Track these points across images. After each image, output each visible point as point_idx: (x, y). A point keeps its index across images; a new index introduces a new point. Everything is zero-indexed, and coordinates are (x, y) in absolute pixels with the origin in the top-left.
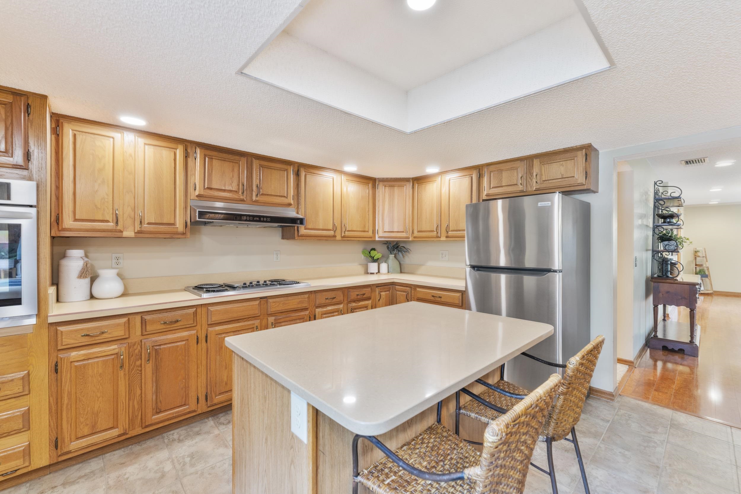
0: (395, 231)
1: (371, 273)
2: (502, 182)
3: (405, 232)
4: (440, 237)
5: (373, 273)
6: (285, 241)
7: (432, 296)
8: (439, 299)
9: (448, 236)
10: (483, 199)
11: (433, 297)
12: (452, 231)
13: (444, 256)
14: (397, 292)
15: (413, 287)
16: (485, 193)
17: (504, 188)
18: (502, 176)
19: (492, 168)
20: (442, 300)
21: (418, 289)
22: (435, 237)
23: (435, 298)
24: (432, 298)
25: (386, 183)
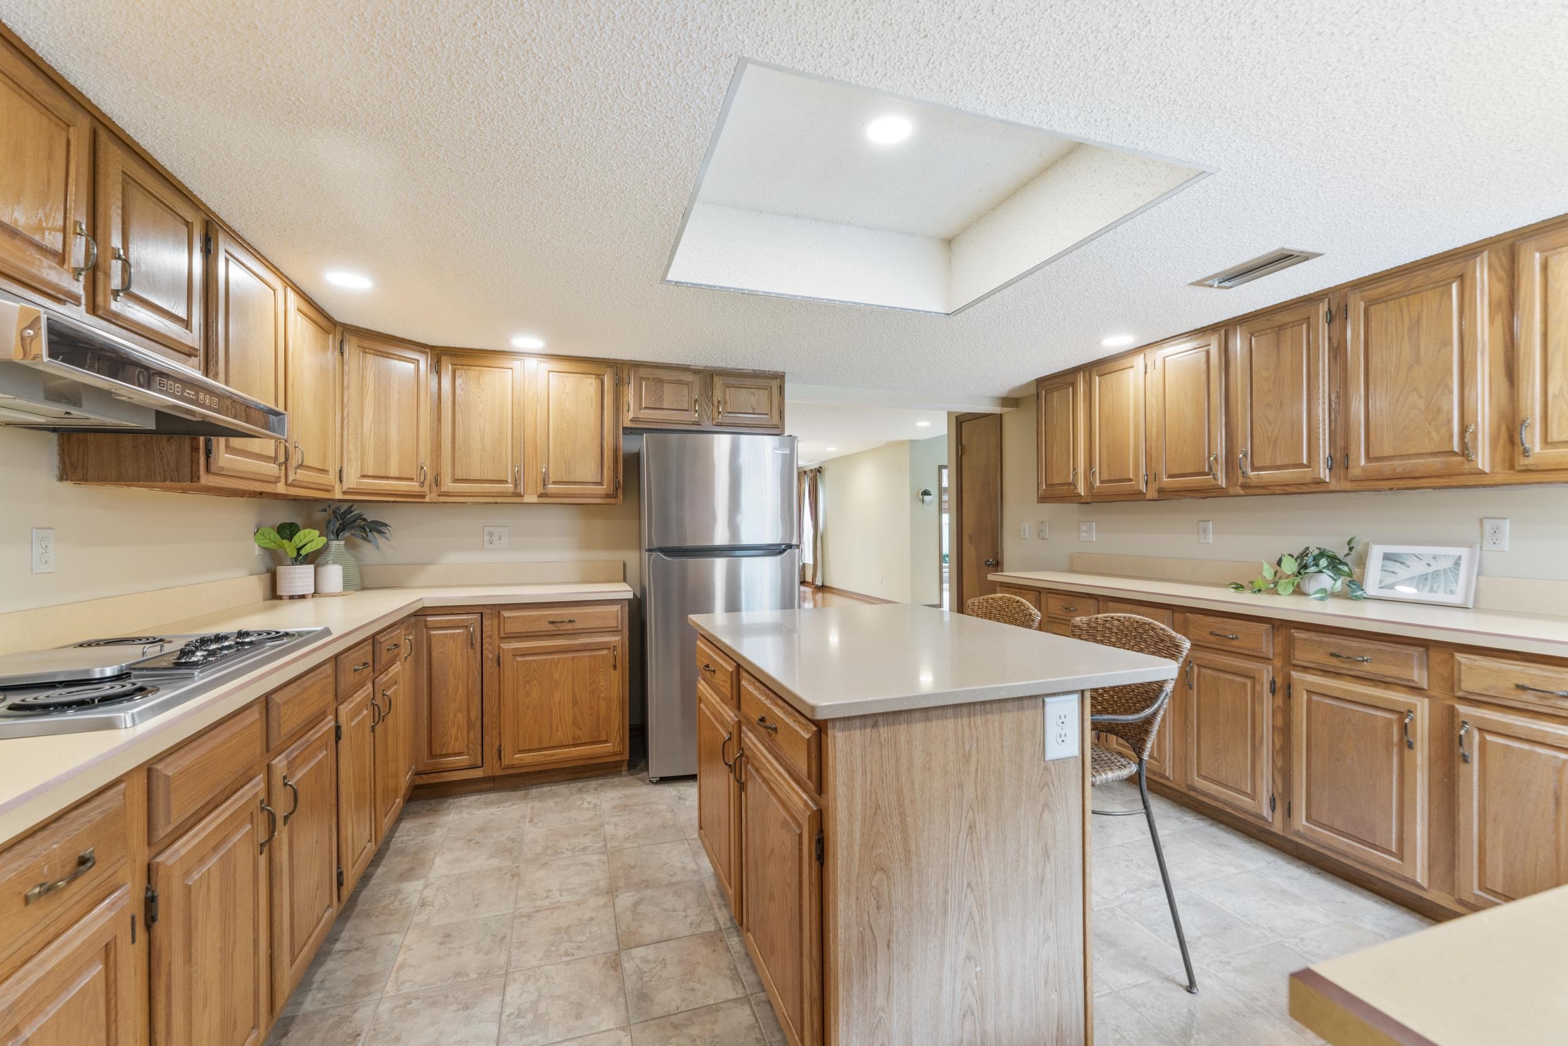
0: (392, 475)
1: (292, 597)
2: (662, 400)
3: (415, 479)
4: (523, 496)
5: (303, 597)
6: (67, 487)
7: (550, 622)
8: (570, 626)
9: (547, 494)
10: (624, 426)
11: (551, 625)
12: (554, 483)
13: (495, 538)
14: (432, 632)
15: (489, 612)
16: (631, 415)
17: (665, 412)
18: (662, 391)
19: (643, 372)
20: (577, 625)
21: (506, 614)
22: (510, 495)
23: (558, 625)
24: (551, 627)
25: (367, 344)
